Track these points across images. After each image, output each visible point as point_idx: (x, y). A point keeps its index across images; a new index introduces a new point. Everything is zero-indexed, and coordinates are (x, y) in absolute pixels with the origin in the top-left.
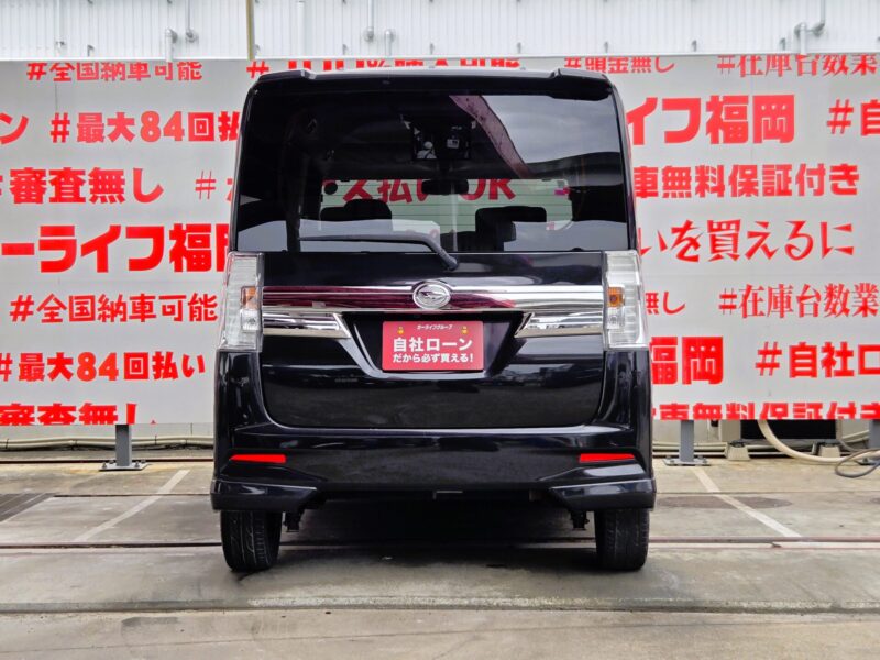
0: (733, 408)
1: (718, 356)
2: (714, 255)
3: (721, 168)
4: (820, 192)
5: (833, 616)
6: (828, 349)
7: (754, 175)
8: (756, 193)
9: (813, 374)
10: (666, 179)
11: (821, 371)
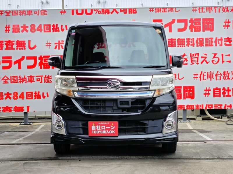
0: (197, 106)
1: (193, 91)
2: (192, 63)
3: (193, 39)
4: (221, 45)
5: (218, 160)
6: (224, 89)
7: (203, 41)
8: (203, 46)
9: (220, 96)
10: (178, 42)
11: (222, 95)
